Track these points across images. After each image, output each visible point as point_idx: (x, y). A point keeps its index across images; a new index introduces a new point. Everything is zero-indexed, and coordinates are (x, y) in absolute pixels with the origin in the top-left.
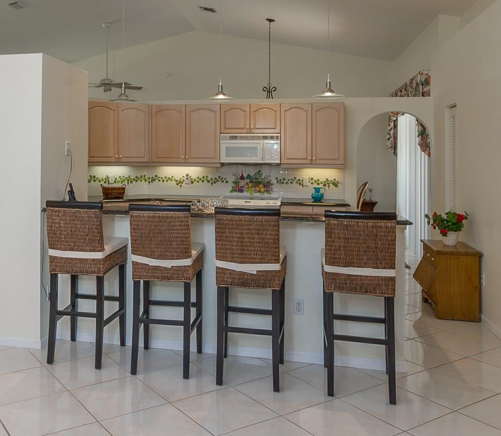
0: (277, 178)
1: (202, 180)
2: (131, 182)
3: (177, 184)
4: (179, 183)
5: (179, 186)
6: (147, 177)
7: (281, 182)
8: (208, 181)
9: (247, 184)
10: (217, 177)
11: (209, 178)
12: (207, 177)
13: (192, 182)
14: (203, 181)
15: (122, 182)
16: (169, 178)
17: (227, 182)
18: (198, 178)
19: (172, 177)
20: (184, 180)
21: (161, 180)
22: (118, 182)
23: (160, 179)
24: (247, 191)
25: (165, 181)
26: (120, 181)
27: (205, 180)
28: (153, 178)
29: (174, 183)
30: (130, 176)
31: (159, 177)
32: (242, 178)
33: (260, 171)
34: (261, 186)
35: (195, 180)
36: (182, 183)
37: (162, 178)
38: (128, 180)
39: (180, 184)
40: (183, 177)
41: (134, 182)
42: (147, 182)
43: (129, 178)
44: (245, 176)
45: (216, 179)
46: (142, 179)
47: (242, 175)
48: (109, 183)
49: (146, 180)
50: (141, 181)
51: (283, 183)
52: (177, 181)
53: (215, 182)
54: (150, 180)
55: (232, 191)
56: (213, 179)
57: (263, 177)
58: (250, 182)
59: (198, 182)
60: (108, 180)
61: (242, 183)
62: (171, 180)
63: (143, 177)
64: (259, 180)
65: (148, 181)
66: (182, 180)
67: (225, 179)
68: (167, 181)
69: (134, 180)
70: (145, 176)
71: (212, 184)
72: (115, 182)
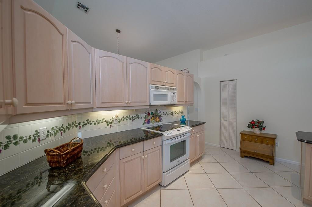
0: (164, 113)
1: (125, 119)
2: (65, 131)
3: (108, 125)
4: (109, 123)
5: (109, 126)
6: (77, 123)
7: (165, 114)
8: (130, 119)
9: (151, 118)
10: (136, 116)
11: (131, 117)
12: (129, 116)
13: (119, 122)
14: (127, 120)
15: (55, 134)
16: (100, 121)
17: (141, 118)
18: (123, 118)
19: (103, 119)
20: (113, 121)
21: (93, 124)
22: (51, 135)
23: (91, 123)
24: (151, 122)
25: (97, 124)
26: (53, 133)
27: (128, 118)
28: (84, 122)
29: (105, 124)
30: (63, 125)
31: (90, 121)
32: (149, 114)
33: (157, 109)
34: (157, 118)
35: (121, 120)
36: (112, 123)
37: (93, 121)
38: (62, 130)
39: (110, 125)
40: (112, 118)
41: (67, 130)
42: (78, 128)
43: (62, 127)
44: (150, 113)
45: (135, 117)
46: (74, 125)
47: (149, 113)
48: (39, 140)
49: (76, 126)
50: (73, 128)
51: (166, 115)
52: (107, 122)
53: (134, 119)
54: (81, 126)
55: (144, 124)
56: (133, 117)
57: (158, 113)
58: (153, 116)
59: (124, 120)
60: (39, 136)
61: (149, 117)
62: (102, 122)
63: (74, 123)
64: (157, 115)
65: (79, 126)
66: (111, 121)
67: (140, 116)
68: (98, 123)
69: (67, 128)
70: (75, 122)
71: (132, 121)
72: (47, 136)
